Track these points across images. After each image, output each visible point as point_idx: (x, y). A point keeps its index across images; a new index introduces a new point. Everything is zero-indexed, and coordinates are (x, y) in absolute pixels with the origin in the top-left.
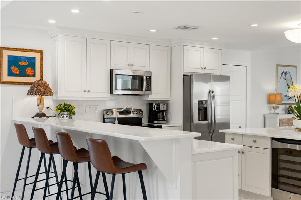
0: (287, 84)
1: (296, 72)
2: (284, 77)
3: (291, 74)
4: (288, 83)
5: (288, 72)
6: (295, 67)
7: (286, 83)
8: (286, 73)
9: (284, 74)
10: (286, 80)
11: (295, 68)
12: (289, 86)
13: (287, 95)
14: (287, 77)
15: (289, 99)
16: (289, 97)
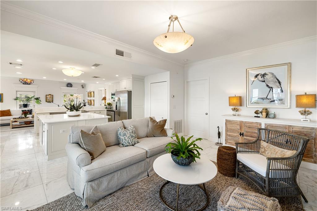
0: (267, 86)
2: (262, 79)
4: (268, 85)
5: (269, 73)
7: (266, 85)
8: (264, 75)
9: (259, 77)
10: (264, 81)
11: (287, 66)
12: (271, 88)
13: (267, 98)
14: (267, 79)
15: (271, 102)
16: (272, 100)
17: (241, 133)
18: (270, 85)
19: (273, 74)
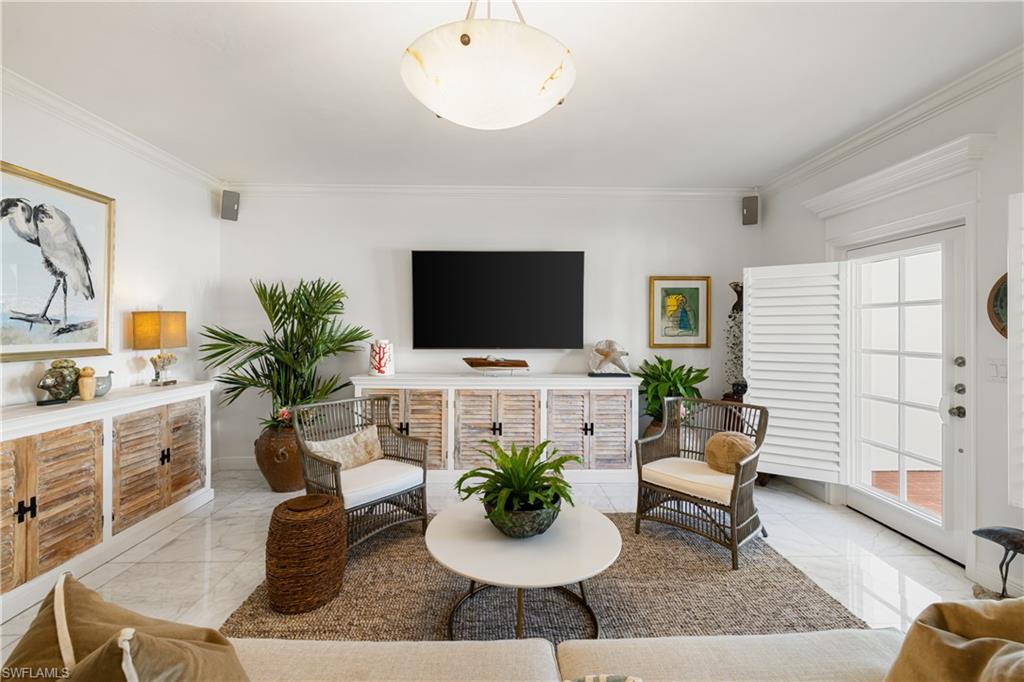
0: (49, 264)
1: (110, 225)
2: (28, 228)
3: (73, 222)
4: (52, 260)
5: (56, 210)
6: (107, 200)
7: (43, 259)
8: (37, 213)
9: (17, 213)
10: (36, 242)
11: (104, 207)
12: (62, 274)
13: (44, 315)
14: (47, 233)
15: (59, 332)
16: (62, 325)
17: (21, 504)
18: (59, 265)
19: (66, 220)
